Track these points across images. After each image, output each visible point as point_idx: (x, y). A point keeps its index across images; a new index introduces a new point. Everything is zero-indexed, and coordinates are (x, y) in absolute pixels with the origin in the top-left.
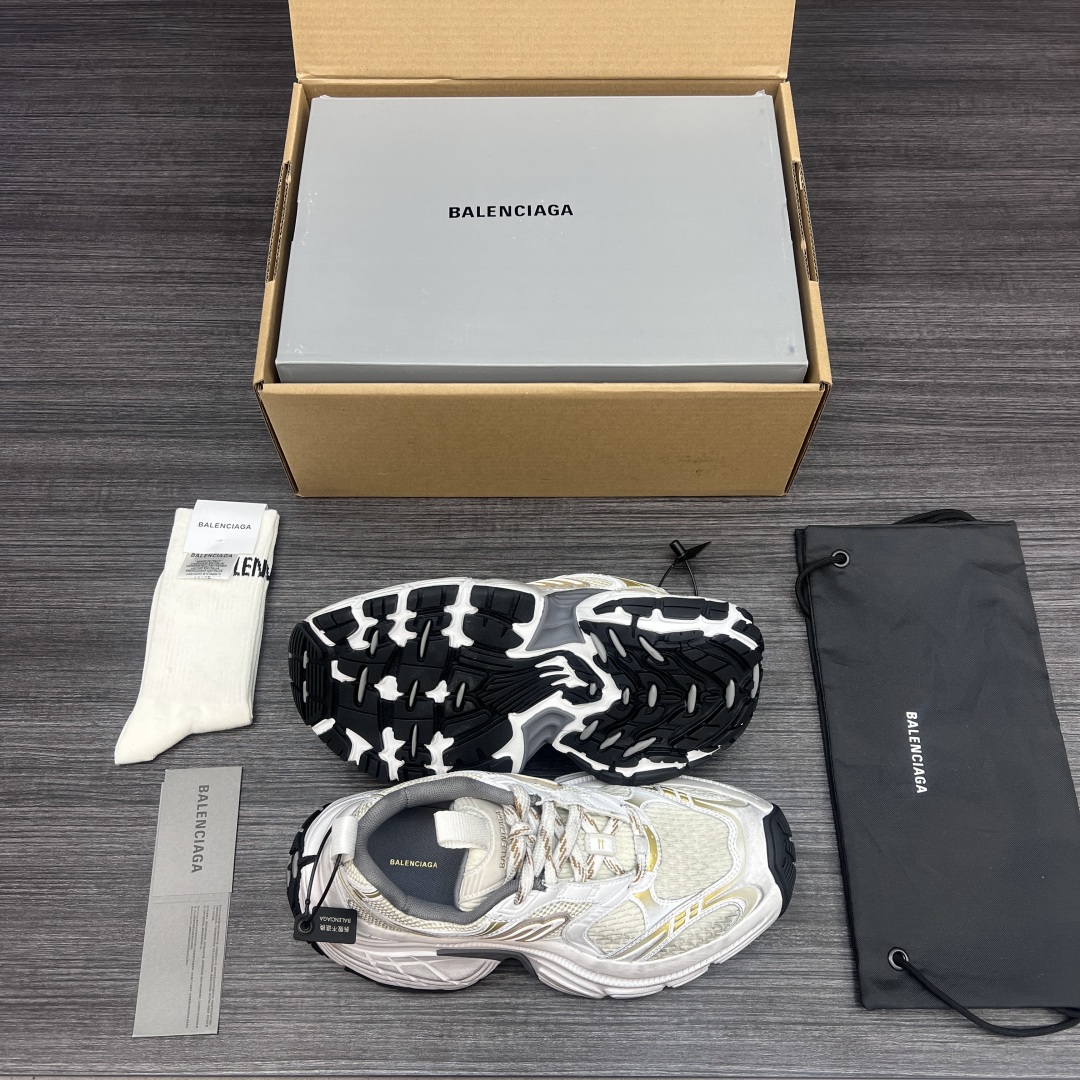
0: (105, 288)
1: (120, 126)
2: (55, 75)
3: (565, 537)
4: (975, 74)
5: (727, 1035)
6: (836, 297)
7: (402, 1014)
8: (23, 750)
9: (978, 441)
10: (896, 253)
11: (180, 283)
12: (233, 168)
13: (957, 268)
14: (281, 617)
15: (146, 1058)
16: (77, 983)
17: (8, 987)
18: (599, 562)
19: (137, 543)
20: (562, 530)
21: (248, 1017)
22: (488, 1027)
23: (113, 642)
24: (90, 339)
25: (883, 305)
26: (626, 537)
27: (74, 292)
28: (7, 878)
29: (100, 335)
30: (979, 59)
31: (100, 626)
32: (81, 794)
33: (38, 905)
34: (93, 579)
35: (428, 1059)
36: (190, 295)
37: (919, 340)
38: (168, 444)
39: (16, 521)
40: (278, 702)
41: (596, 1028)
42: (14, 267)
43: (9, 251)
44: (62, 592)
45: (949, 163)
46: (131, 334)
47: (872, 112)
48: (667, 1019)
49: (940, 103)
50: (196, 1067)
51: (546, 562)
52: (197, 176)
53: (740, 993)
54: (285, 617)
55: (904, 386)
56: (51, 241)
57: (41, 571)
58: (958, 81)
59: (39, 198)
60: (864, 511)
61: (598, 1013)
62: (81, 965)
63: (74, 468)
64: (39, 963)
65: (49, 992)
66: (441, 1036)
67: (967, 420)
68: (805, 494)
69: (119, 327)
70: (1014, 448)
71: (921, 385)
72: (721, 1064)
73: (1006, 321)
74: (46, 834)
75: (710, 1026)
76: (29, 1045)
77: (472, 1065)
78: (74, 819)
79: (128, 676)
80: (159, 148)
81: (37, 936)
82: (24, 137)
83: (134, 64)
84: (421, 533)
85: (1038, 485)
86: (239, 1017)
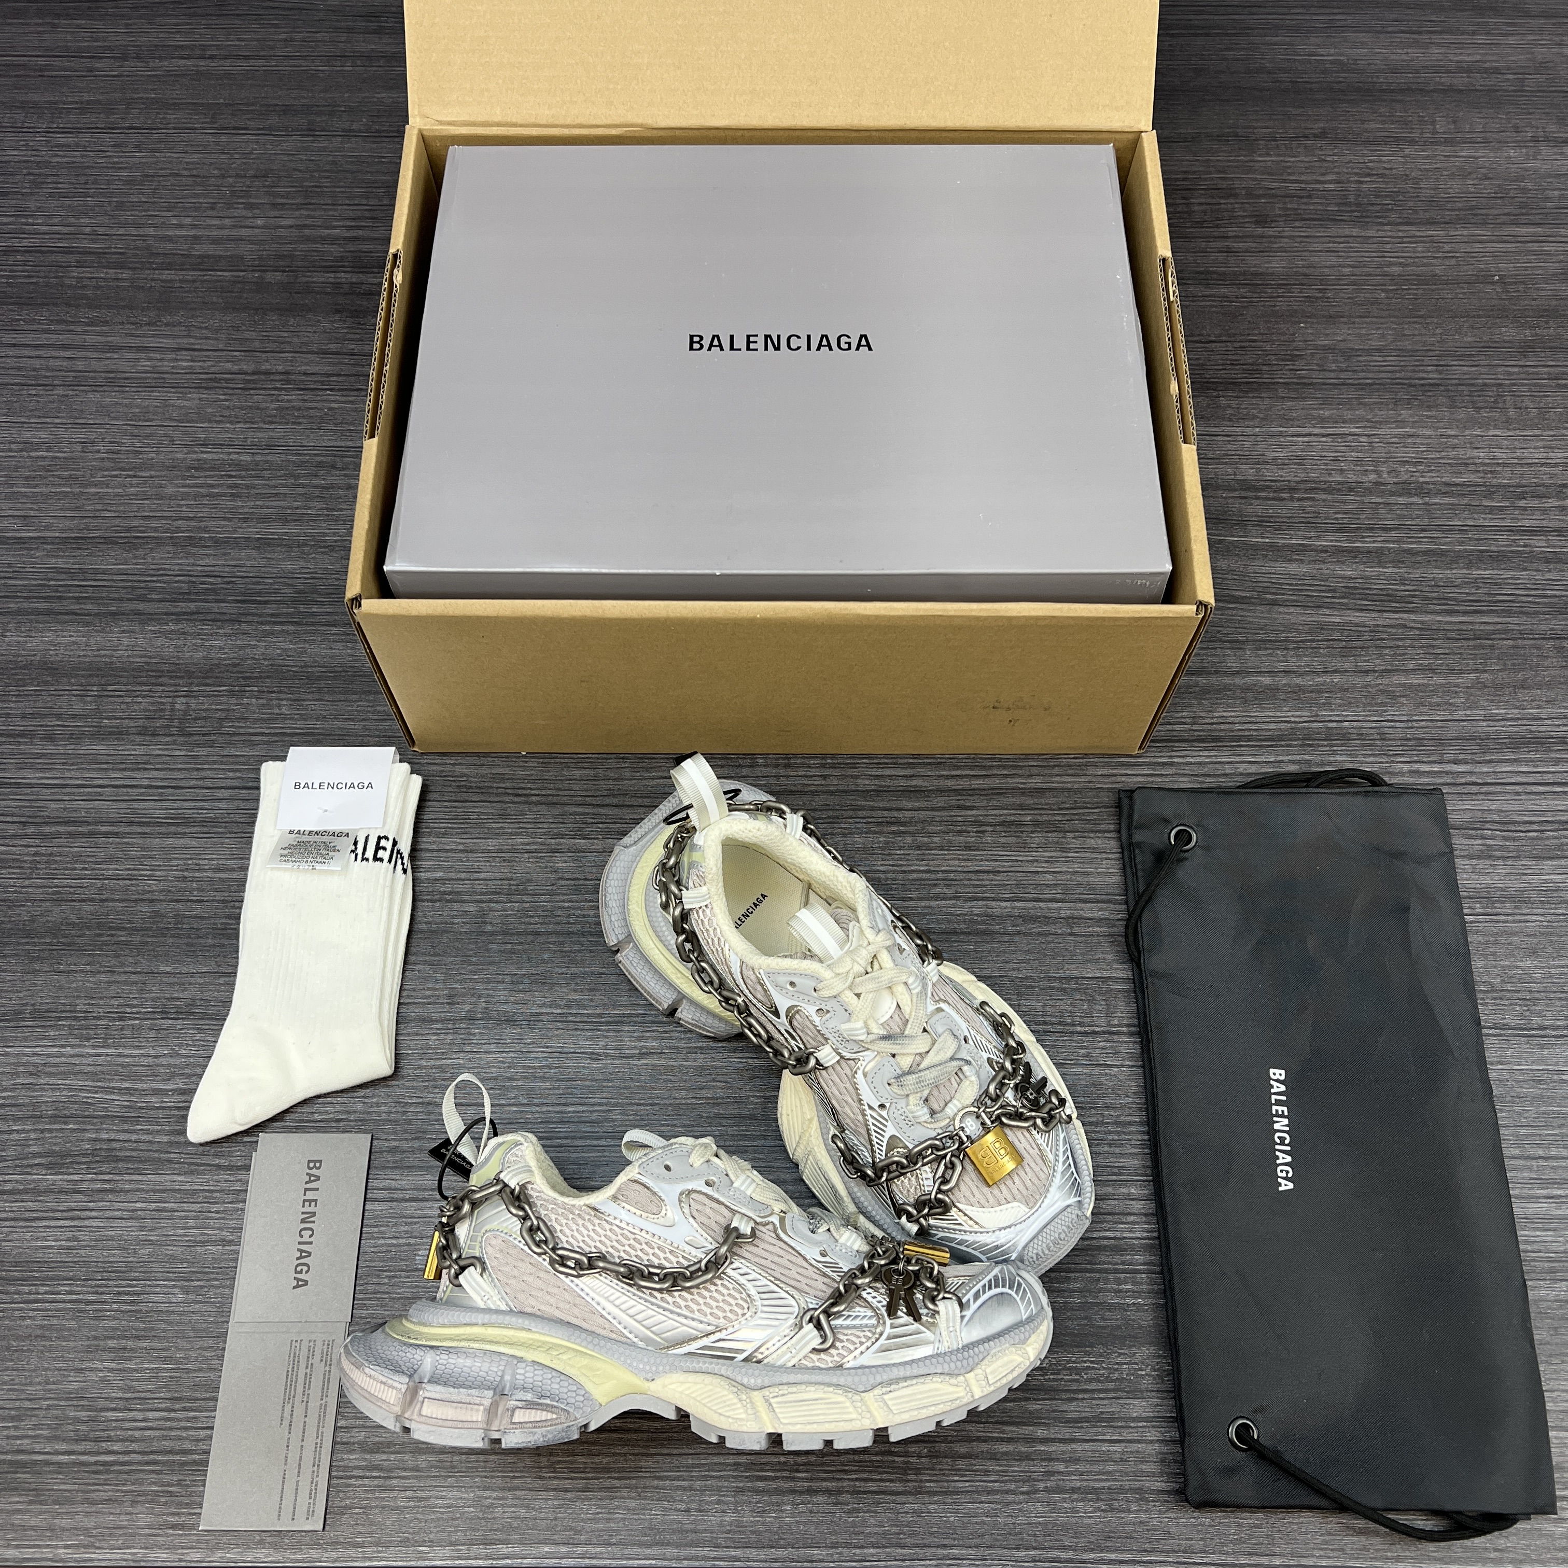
0: (173, 397)
1: (189, 149)
2: (90, 70)
3: (858, 777)
4: (1460, 81)
5: (1099, 1509)
6: (1254, 417)
7: (630, 1478)
8: (71, 1090)
9: (1463, 636)
10: (1343, 352)
11: (285, 389)
12: (359, 213)
13: (1431, 376)
14: (445, 893)
15: (261, 1543)
16: (157, 1433)
17: (56, 1438)
18: (908, 814)
19: (229, 783)
20: (853, 766)
21: (407, 1483)
22: (757, 1498)
23: (197, 929)
24: (153, 473)
25: (1323, 431)
26: (947, 777)
27: (127, 401)
28: (52, 1279)
29: (167, 468)
30: (1466, 58)
31: (179, 906)
32: (156, 1155)
33: (96, 1318)
34: (167, 835)
35: (668, 1544)
36: (299, 409)
37: (1377, 483)
38: (272, 633)
39: (50, 749)
40: (442, 1021)
41: (911, 1499)
42: (37, 363)
43: (29, 339)
44: (120, 854)
45: (1421, 215)
46: (215, 467)
47: (1306, 137)
48: (1013, 1486)
49: (1406, 123)
50: (334, 1555)
51: (831, 813)
52: (305, 226)
53: (1117, 1448)
54: (450, 893)
55: (1354, 553)
56: (91, 324)
57: (89, 824)
58: (1435, 91)
59: (72, 258)
60: (1299, 739)
61: (914, 1477)
62: (163, 1406)
63: (134, 669)
64: (101, 1403)
65: (117, 1447)
66: (688, 1511)
67: (1448, 605)
68: (1211, 715)
69: (194, 456)
70: (1514, 647)
71: (1379, 552)
72: (1092, 1550)
73: (1504, 456)
74: (108, 1214)
75: (1075, 1496)
76: (90, 1522)
77: (734, 1553)
78: (147, 1192)
79: (221, 981)
80: (248, 183)
81: (98, 1365)
82: (47, 164)
83: (209, 53)
84: (647, 770)
85: (1548, 702)
86: (394, 1482)
